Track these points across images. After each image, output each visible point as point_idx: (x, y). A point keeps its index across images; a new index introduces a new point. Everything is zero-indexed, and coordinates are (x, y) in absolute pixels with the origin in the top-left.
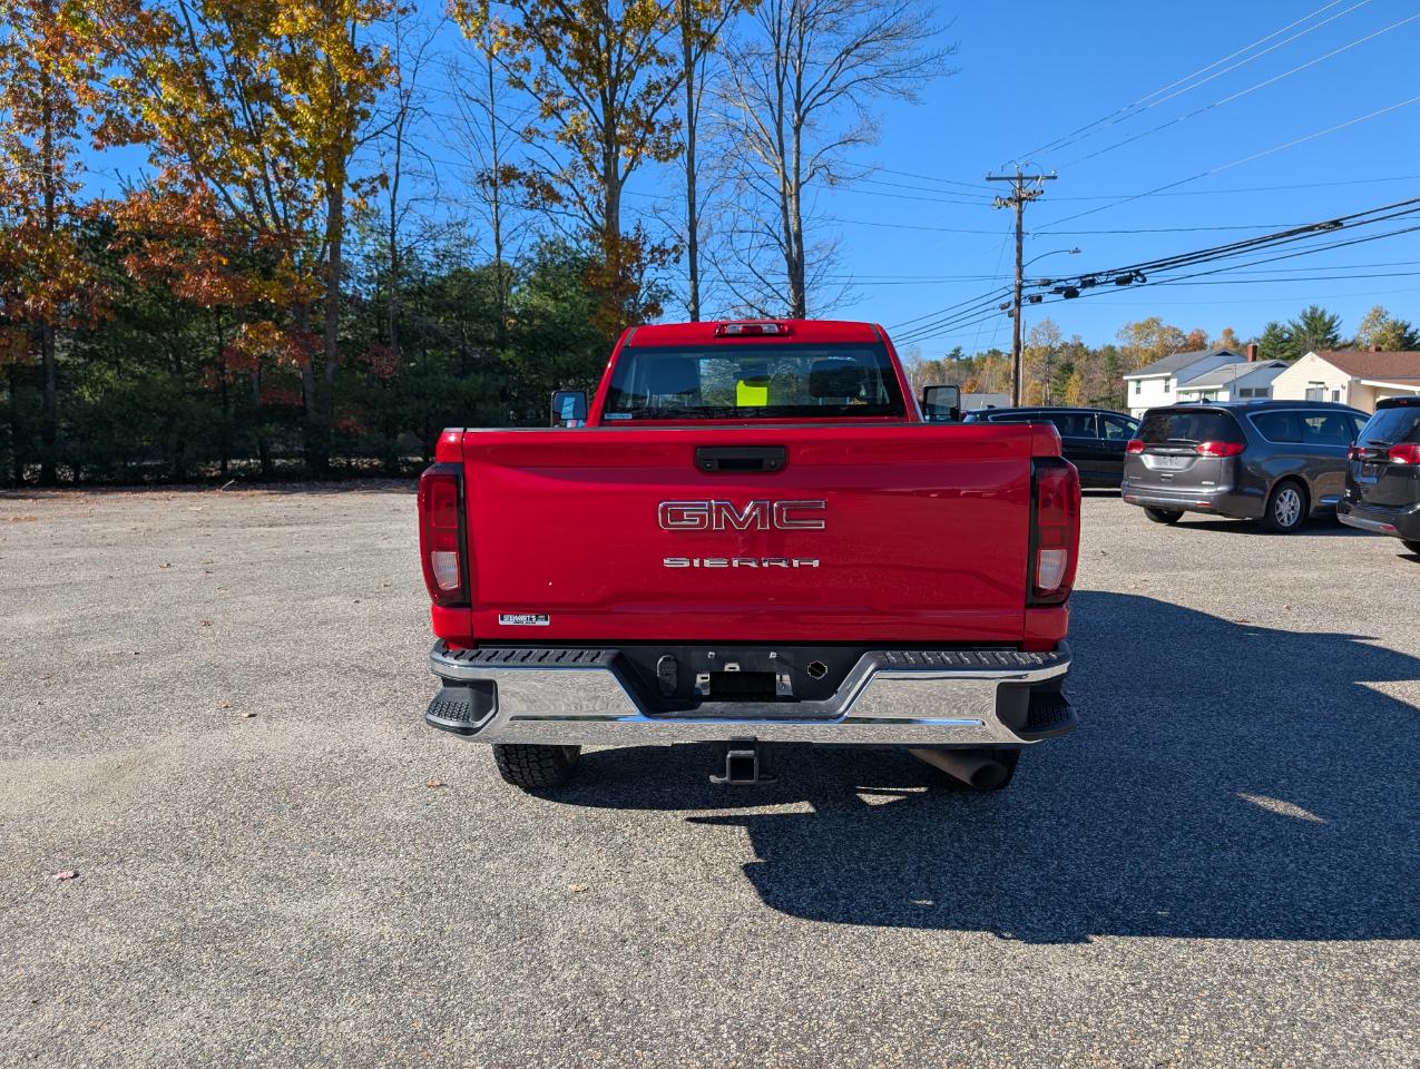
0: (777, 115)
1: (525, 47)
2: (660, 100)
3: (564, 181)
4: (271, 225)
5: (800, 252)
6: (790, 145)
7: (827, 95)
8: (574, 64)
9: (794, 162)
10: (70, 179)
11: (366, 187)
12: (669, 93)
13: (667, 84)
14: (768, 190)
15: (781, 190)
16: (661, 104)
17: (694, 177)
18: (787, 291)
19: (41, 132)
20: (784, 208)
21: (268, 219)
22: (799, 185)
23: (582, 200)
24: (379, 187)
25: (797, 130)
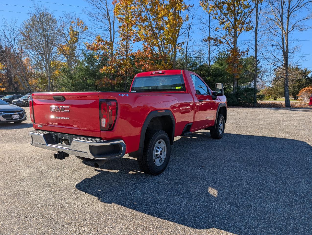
0: (281, 15)
1: (217, 9)
2: (247, 17)
3: (224, 38)
4: (163, 54)
5: (287, 50)
6: (285, 22)
7: (298, 8)
8: (226, 12)
9: (287, 26)
10: (130, 49)
11: (180, 45)
12: (249, 15)
13: (249, 12)
14: (278, 35)
15: (282, 34)
16: (247, 18)
17: (257, 34)
18: (283, 60)
19: (126, 41)
20: (283, 39)
21: (162, 53)
22: (288, 33)
23: (228, 42)
24: (182, 45)
25: (288, 18)
